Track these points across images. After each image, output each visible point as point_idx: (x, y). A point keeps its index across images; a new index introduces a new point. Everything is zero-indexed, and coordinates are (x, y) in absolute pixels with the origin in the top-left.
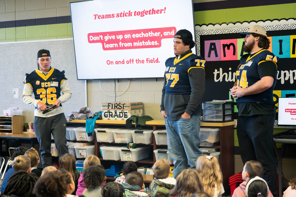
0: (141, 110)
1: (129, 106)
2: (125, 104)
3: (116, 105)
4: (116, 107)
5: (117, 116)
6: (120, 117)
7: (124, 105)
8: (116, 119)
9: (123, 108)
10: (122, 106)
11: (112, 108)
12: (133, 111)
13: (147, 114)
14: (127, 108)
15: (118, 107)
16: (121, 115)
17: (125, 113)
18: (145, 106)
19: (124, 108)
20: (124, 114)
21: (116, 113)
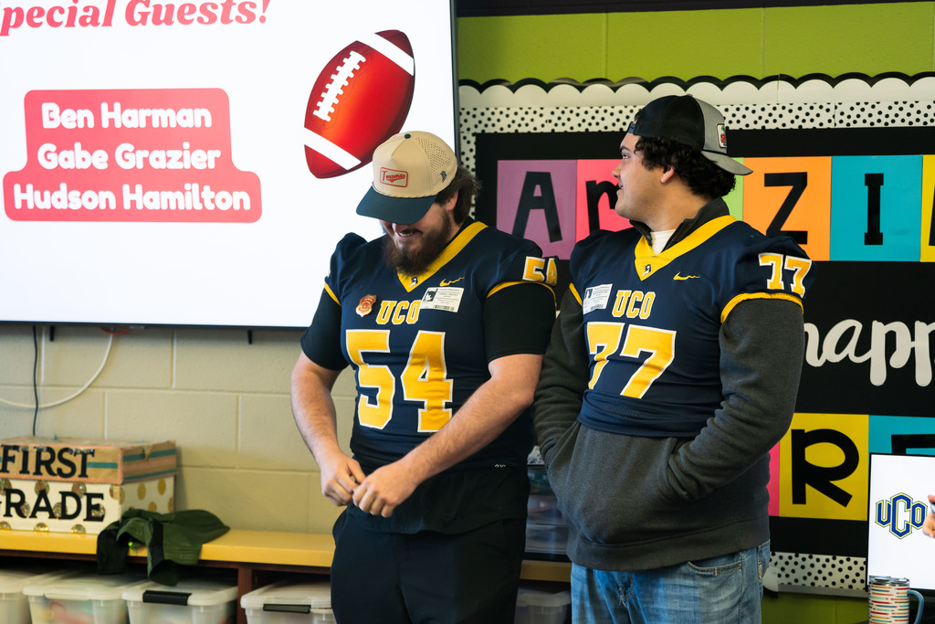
0: (169, 482)
1: (114, 466)
2: (92, 453)
3: (45, 456)
4: (48, 464)
5: (48, 508)
6: (64, 516)
7: (90, 459)
8: (41, 525)
9: (84, 474)
10: (77, 461)
11: (25, 470)
12: (132, 488)
13: (196, 501)
14: (105, 472)
15: (56, 465)
16: (71, 505)
17: (90, 496)
18: (185, 461)
19: (89, 471)
20: (84, 500)
21: (42, 494)
